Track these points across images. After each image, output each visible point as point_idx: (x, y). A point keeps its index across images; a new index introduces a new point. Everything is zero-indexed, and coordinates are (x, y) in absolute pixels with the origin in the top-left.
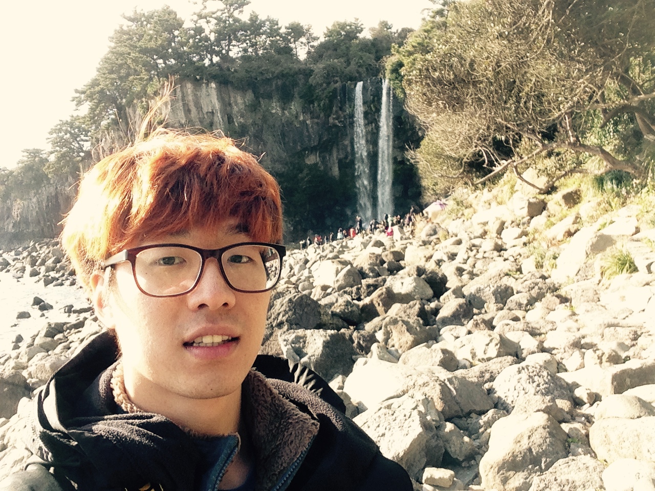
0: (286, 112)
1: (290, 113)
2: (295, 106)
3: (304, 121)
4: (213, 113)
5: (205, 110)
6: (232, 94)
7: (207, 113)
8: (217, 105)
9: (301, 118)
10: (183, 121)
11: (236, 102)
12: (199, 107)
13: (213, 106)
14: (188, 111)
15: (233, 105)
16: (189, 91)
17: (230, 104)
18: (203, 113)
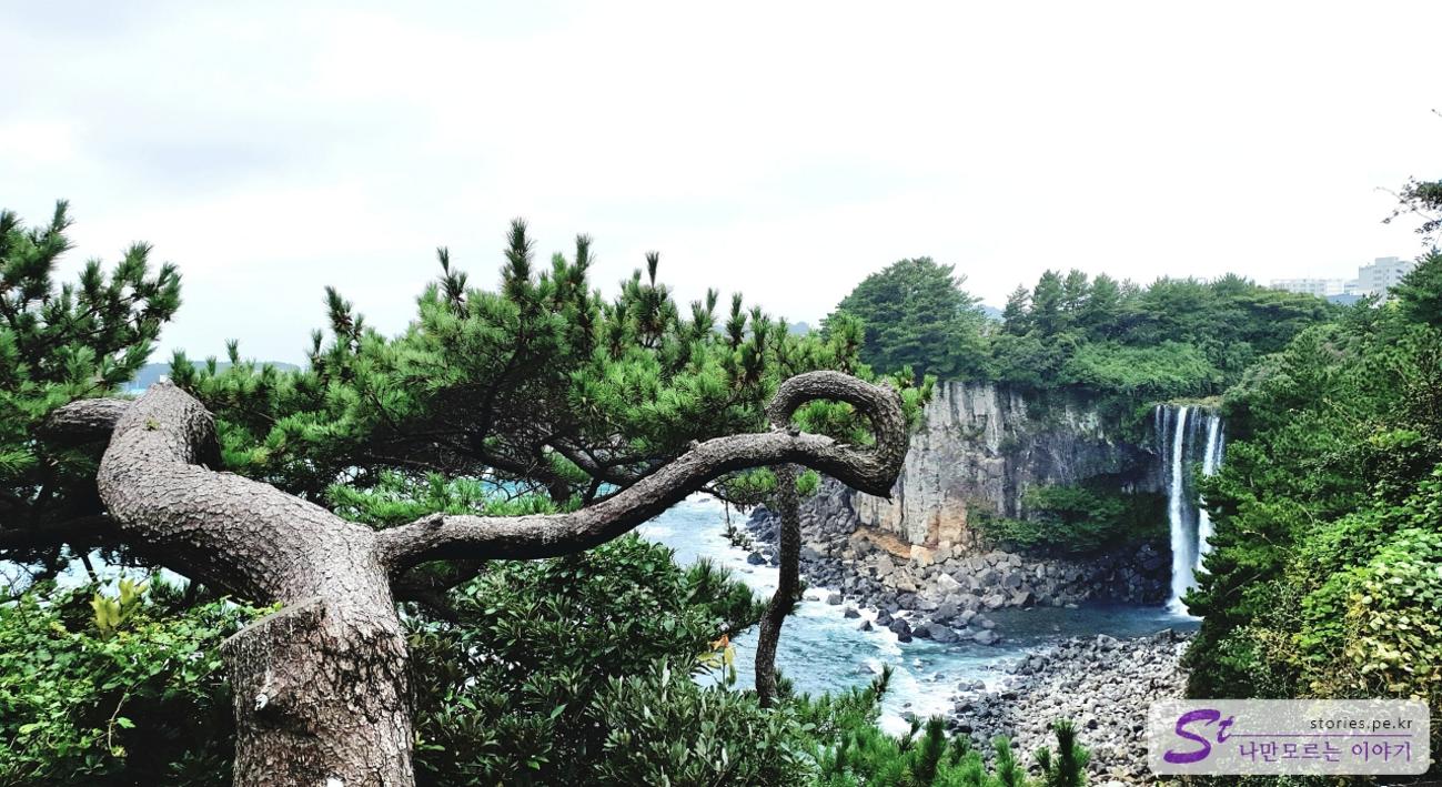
0: (1081, 425)
1: (1085, 427)
2: (1092, 420)
3: (1104, 440)
4: (986, 416)
5: (976, 413)
6: (1012, 398)
7: (980, 416)
8: (994, 411)
9: (1101, 436)
10: (948, 425)
11: (1016, 406)
12: (970, 409)
13: (988, 410)
14: (955, 412)
15: (1013, 409)
16: (960, 389)
17: (1009, 408)
18: (974, 417)
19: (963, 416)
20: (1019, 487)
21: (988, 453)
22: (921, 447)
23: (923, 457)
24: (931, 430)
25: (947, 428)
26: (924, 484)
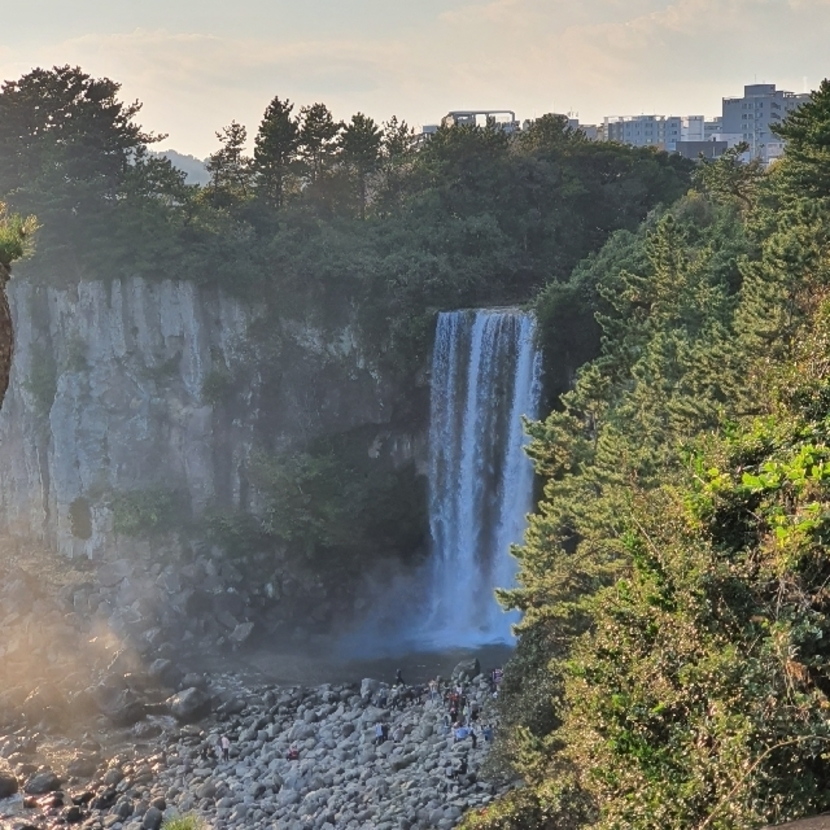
0: (331, 347)
1: (337, 350)
2: (348, 341)
4: (181, 337)
5: (167, 333)
6: (224, 304)
7: (171, 336)
8: (193, 327)
10: (121, 353)
12: (155, 326)
13: (184, 327)
14: (131, 332)
15: (224, 325)
16: (139, 292)
17: (218, 322)
18: (163, 338)
19: (143, 339)
20: (236, 453)
21: (186, 399)
22: (76, 392)
23: (80, 410)
24: (91, 363)
25: (118, 360)
26: (83, 457)
